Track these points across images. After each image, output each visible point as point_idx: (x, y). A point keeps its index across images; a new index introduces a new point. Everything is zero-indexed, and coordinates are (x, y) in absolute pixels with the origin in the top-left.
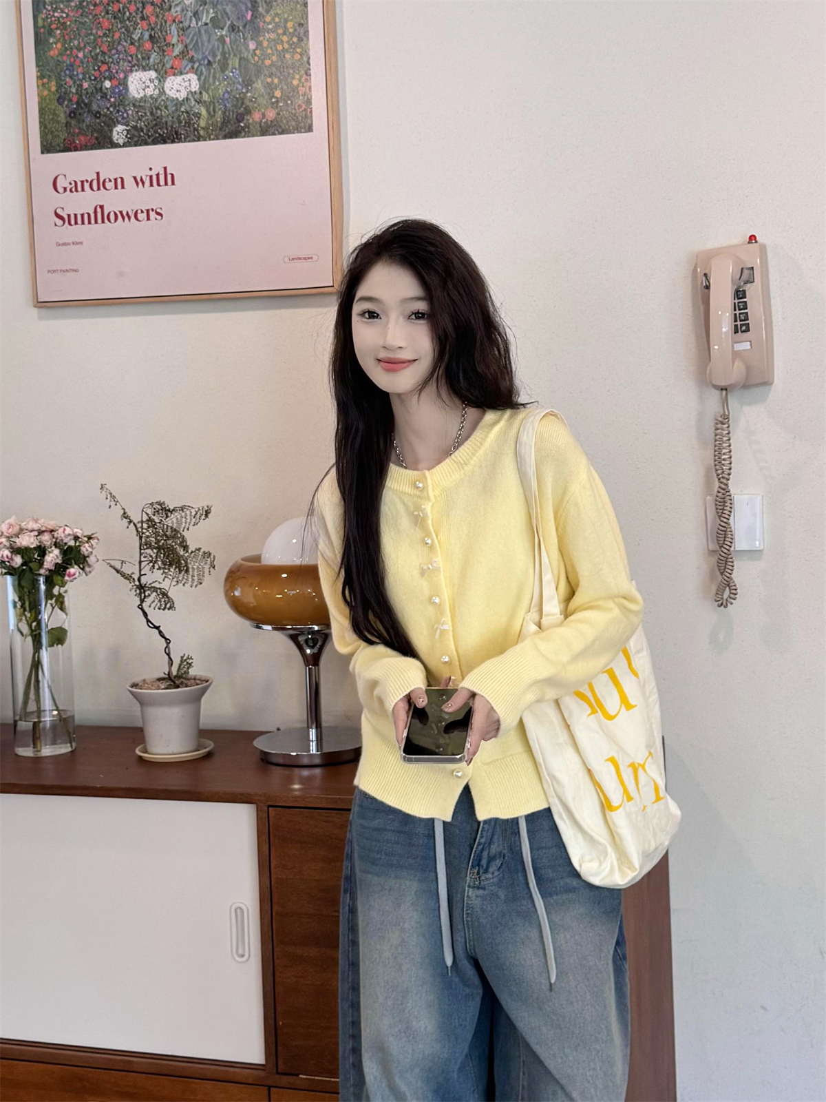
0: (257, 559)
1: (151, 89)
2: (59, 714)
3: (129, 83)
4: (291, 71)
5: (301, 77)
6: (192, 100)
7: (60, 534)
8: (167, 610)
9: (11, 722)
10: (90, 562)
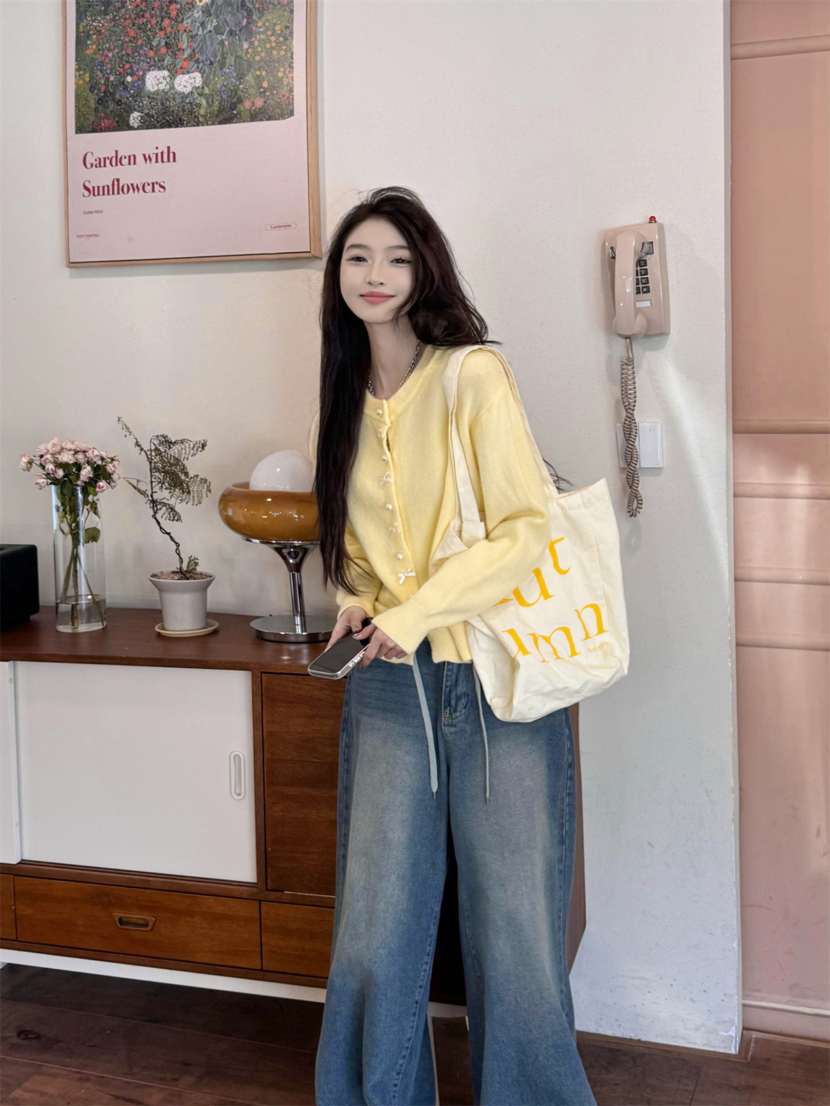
0: (246, 485)
1: (164, 85)
2: (93, 598)
3: (147, 80)
4: (277, 65)
5: (285, 70)
6: (195, 93)
7: (90, 454)
8: (175, 521)
9: (54, 604)
10: (114, 479)
